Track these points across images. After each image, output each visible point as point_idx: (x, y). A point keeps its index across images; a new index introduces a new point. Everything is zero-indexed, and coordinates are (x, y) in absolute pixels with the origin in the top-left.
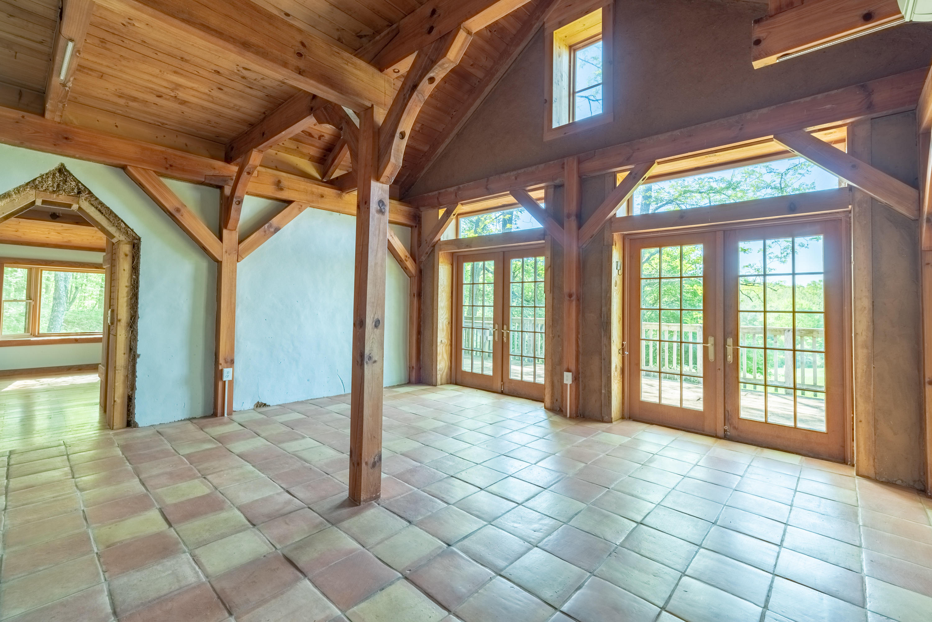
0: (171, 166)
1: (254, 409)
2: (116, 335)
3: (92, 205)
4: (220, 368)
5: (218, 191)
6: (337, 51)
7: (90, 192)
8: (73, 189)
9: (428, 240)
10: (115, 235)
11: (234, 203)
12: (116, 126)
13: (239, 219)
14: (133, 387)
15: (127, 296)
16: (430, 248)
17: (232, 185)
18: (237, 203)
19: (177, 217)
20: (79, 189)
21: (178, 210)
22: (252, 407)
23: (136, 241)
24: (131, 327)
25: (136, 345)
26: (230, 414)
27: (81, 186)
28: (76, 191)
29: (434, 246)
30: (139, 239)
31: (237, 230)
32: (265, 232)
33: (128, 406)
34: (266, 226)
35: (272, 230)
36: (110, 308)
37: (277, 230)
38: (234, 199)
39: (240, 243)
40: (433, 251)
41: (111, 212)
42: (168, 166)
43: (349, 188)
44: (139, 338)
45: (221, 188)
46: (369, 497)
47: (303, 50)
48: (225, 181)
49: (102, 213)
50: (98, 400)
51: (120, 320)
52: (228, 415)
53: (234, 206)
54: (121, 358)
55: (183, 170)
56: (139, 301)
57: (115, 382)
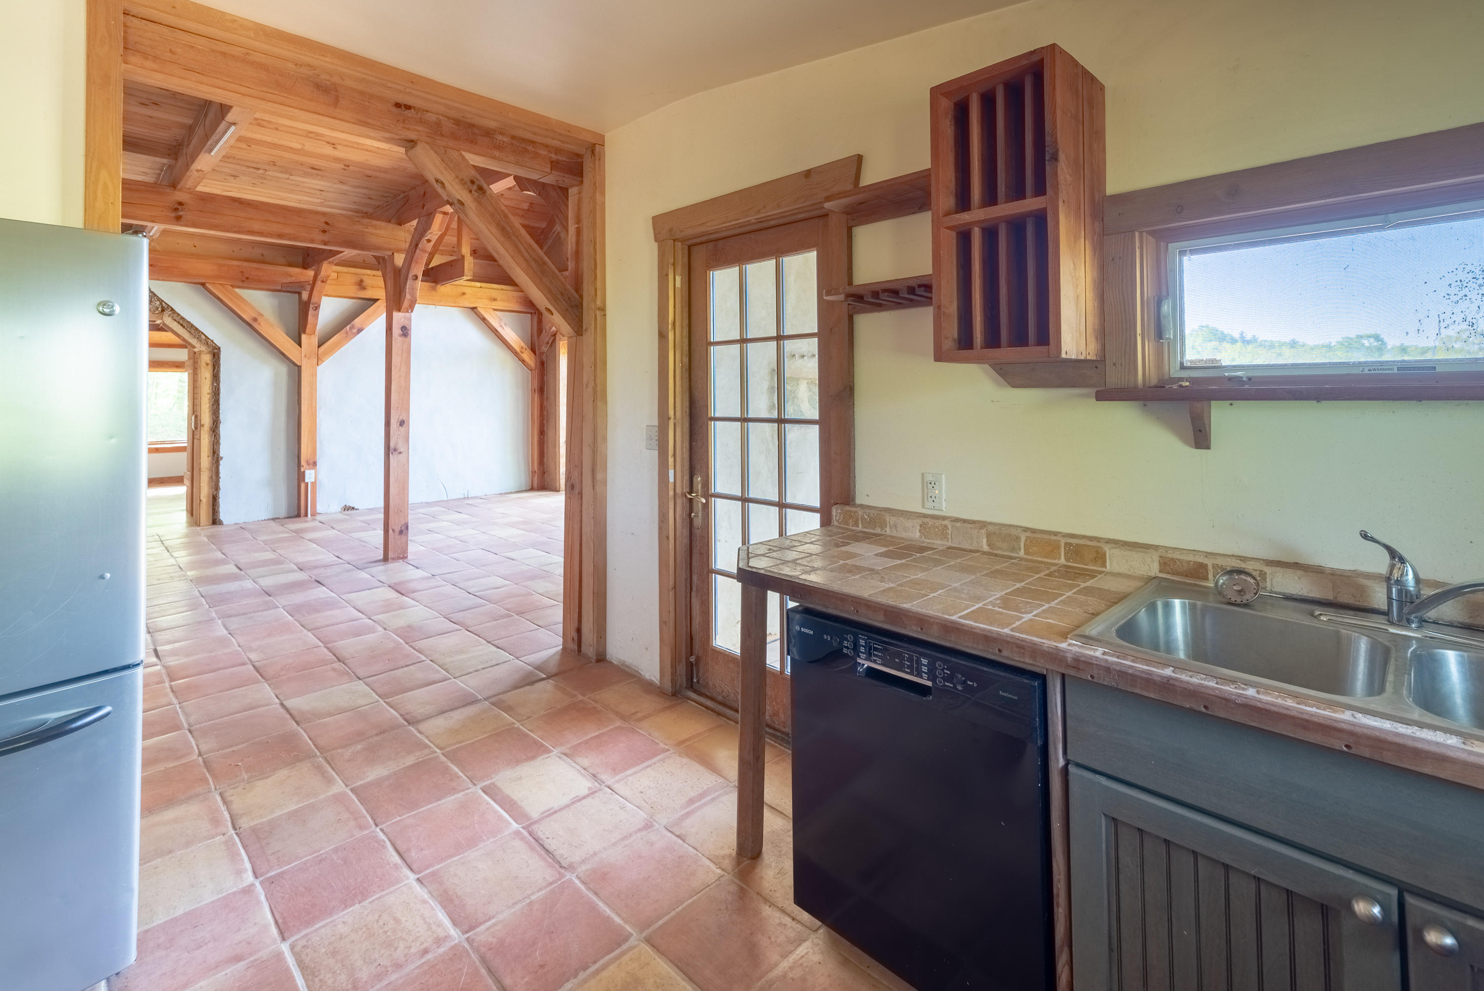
0: (247, 278)
1: (341, 512)
2: (200, 439)
3: (175, 320)
4: (302, 470)
5: (297, 296)
6: (358, 220)
7: (172, 310)
8: (157, 308)
9: (547, 328)
10: (196, 346)
11: (311, 309)
12: (195, 246)
13: (317, 323)
14: (217, 488)
15: (209, 403)
16: (550, 338)
17: (309, 290)
18: (314, 308)
19: (254, 326)
20: (162, 307)
21: (255, 320)
22: (340, 510)
23: (216, 351)
24: (214, 432)
25: (219, 448)
26: (314, 514)
27: (164, 305)
28: (160, 309)
29: (555, 335)
30: (219, 348)
31: (317, 333)
32: (347, 333)
33: (213, 505)
34: (348, 327)
35: (355, 331)
36: (193, 414)
37: (360, 331)
38: (311, 305)
39: (319, 347)
40: (554, 340)
41: (192, 326)
42: (244, 279)
43: (442, 281)
44: (221, 441)
45: (300, 294)
46: (396, 556)
47: (326, 227)
48: (303, 287)
49: (184, 327)
50: (185, 508)
51: (203, 425)
52: (311, 515)
53: (311, 312)
54: (205, 461)
55: (260, 281)
56: (221, 407)
57: (200, 483)
